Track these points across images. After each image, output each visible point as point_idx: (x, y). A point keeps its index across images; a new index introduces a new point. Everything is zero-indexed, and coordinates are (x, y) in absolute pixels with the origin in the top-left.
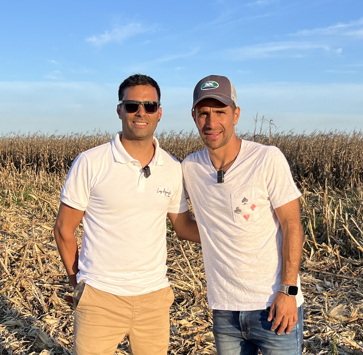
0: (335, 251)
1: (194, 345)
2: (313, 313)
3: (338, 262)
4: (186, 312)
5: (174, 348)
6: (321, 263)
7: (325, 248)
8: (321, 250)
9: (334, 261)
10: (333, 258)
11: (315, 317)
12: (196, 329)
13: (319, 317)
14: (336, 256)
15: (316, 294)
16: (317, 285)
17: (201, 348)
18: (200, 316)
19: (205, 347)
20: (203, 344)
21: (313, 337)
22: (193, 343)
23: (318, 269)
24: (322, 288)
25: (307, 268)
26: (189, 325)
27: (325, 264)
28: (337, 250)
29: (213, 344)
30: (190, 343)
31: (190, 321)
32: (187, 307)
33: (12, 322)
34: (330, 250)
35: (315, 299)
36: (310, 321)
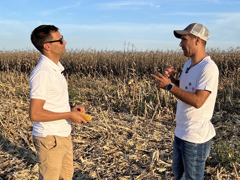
0: (171, 111)
1: (113, 158)
2: (167, 141)
3: (173, 117)
4: (104, 143)
5: (103, 160)
6: (164, 117)
7: (166, 109)
8: (164, 110)
9: (170, 116)
10: (170, 114)
11: (168, 143)
12: (112, 150)
13: (170, 143)
14: (172, 114)
15: (165, 133)
16: (165, 128)
17: (117, 159)
18: (112, 144)
19: (119, 159)
20: (117, 157)
21: (171, 152)
22: (113, 157)
23: (163, 120)
24: (167, 129)
25: (158, 120)
26: (108, 149)
27: (166, 117)
28: (172, 110)
29: (123, 157)
30: (111, 157)
31: (108, 147)
32: (103, 140)
33: (12, 150)
34: (168, 110)
35: (166, 135)
36: (167, 145)
